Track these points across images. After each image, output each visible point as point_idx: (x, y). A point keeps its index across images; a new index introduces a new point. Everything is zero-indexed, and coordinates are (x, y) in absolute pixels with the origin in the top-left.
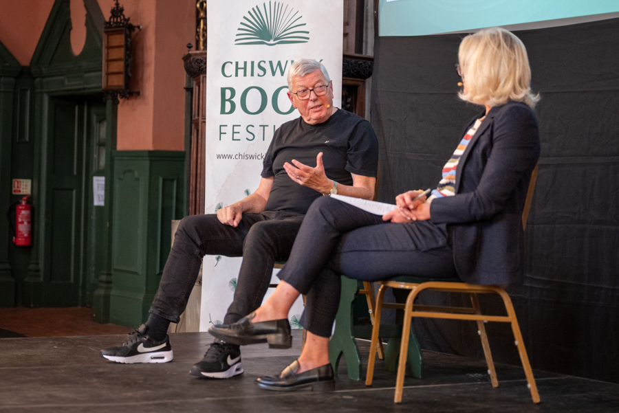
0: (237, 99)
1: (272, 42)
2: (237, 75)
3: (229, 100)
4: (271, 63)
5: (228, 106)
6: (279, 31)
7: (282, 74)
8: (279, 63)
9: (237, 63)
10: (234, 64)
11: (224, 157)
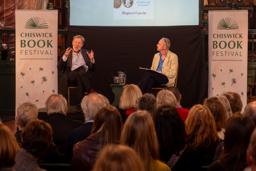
0: (26, 43)
1: (37, 28)
2: (26, 37)
3: (23, 43)
4: (37, 33)
5: (23, 45)
6: (39, 25)
7: (40, 36)
8: (39, 34)
9: (26, 33)
10: (25, 34)
11: (23, 59)
